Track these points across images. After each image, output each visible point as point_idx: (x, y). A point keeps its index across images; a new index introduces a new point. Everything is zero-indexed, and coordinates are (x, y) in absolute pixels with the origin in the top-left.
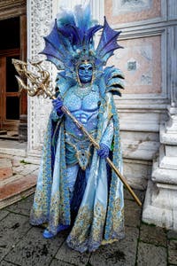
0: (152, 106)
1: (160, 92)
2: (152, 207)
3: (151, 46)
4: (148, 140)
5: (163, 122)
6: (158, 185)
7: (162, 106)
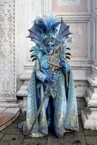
0: (82, 65)
1: (86, 57)
2: (88, 121)
3: (81, 29)
4: (80, 86)
5: (89, 75)
6: (91, 109)
7: (88, 65)
